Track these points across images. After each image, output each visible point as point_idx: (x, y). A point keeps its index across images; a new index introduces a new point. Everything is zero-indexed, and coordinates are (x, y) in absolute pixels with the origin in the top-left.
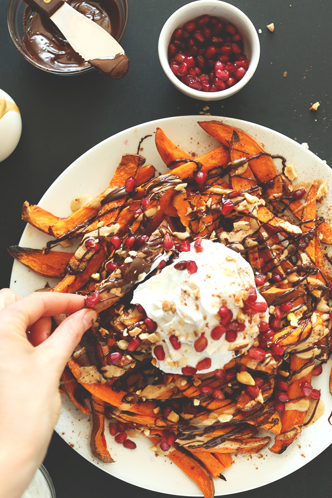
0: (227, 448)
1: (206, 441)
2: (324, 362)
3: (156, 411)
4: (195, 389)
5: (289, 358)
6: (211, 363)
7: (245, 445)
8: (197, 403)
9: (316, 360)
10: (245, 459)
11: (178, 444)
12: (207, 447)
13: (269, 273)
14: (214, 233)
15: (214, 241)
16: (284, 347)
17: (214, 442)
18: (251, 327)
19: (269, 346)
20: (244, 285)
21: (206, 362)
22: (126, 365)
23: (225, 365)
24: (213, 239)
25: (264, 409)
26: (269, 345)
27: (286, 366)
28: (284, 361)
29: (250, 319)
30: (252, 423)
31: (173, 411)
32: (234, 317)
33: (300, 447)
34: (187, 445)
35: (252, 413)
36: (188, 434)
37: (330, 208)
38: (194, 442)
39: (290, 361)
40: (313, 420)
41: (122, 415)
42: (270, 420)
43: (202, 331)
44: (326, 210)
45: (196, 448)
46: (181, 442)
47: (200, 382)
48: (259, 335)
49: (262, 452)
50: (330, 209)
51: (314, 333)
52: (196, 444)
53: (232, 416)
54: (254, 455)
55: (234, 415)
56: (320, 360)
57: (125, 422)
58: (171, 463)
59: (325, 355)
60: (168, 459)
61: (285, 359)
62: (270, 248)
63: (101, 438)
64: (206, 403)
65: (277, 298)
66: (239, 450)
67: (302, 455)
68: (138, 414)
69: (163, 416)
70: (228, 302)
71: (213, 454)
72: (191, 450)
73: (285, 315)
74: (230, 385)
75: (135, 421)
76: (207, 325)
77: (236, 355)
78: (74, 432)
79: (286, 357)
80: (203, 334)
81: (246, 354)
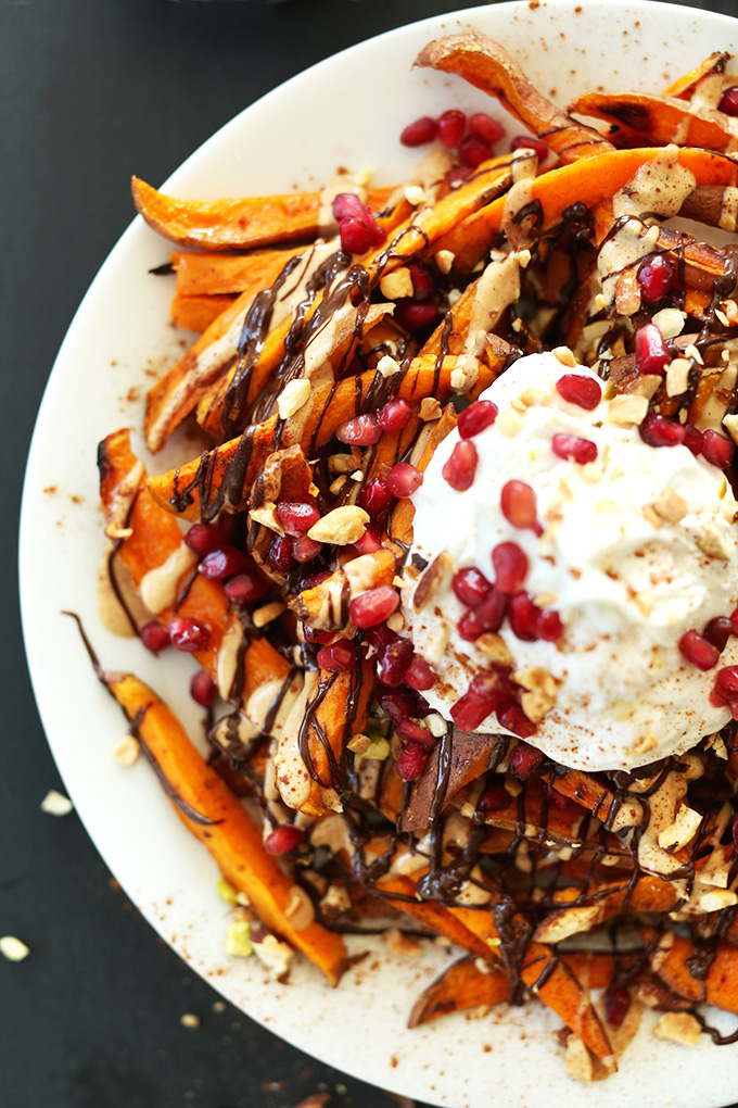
0: (218, 338)
1: (279, 308)
2: (209, 724)
3: (446, 257)
4: (420, 389)
5: (291, 659)
6: (450, 483)
7: (188, 386)
8: (387, 365)
9: (231, 710)
10: (156, 355)
11: (328, 237)
12: (260, 299)
13: (520, 791)
14: (721, 752)
15: (706, 739)
16: (329, 675)
17: (261, 321)
18: (447, 649)
19: (364, 644)
20: (557, 720)
21: (462, 474)
22: (617, 286)
23: (414, 510)
24: (711, 740)
25: (230, 500)
26: (367, 648)
27: (280, 634)
28: (295, 641)
29: (469, 663)
30: (225, 447)
31: (411, 294)
32: (507, 633)
33: (75, 500)
34: (305, 258)
35: (249, 468)
36: (331, 281)
37: (527, 1040)
38: (302, 278)
39: (282, 654)
40: (107, 583)
41: (506, 175)
42: (195, 493)
43: (546, 536)
44: (529, 1029)
45: (284, 271)
46: (325, 250)
47: (424, 414)
48: (413, 647)
49: (138, 408)
50: (523, 1037)
51: (300, 772)
52: (291, 280)
53: (283, 418)
54: (149, 385)
55: (281, 422)
56: (223, 718)
57: (482, 167)
58: (295, 187)
59: (225, 743)
60: (312, 188)
61: (298, 650)
62: (574, 846)
63: (494, 83)
64: (366, 388)
65: (453, 761)
66: (190, 362)
67: (52, 490)
68: (475, 210)
69: (420, 262)
70: (559, 656)
71: (235, 296)
72: (288, 255)
73: (396, 739)
74: (358, 476)
75: (463, 191)
76: (551, 559)
77: (416, 557)
78: (560, 39)
79: (302, 654)
80: (539, 532)
81: (397, 581)
